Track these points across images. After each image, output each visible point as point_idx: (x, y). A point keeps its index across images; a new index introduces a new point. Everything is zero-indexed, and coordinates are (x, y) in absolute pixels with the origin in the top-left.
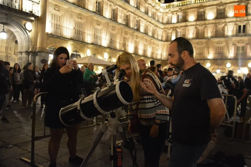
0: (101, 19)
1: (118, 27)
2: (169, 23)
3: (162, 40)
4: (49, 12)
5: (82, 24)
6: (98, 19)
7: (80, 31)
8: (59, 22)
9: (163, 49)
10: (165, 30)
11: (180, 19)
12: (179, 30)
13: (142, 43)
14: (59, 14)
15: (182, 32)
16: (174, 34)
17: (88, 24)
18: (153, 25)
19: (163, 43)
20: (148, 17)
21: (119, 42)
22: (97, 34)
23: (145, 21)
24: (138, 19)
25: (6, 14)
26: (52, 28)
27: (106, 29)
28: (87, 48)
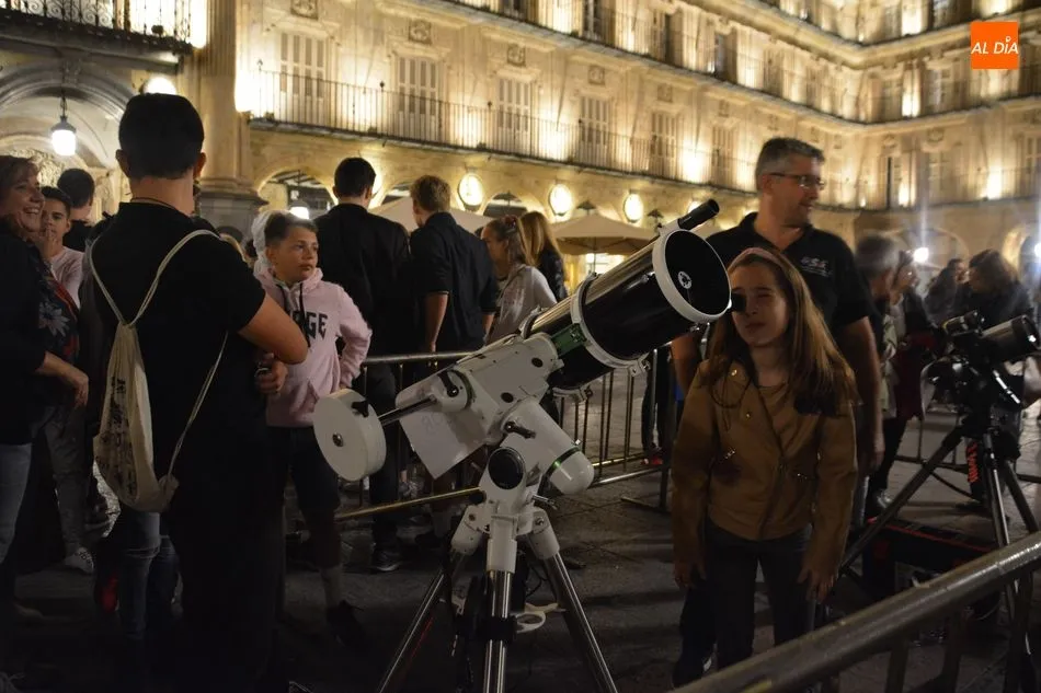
0: (527, 39)
1: (622, 71)
2: (889, 37)
3: (856, 121)
4: (269, 26)
5: (433, 67)
6: (511, 41)
7: (423, 99)
8: (320, 64)
9: (863, 159)
10: (871, 70)
11: (938, 13)
12: (935, 66)
13: (750, 137)
14: (314, 30)
15: (952, 73)
16: (912, 84)
17: (463, 62)
18: (806, 54)
19: (860, 130)
20: (776, 17)
21: (630, 135)
22: (514, 106)
23: (763, 36)
24: (726, 31)
25: (57, 53)
26: (283, 94)
27: (557, 80)
28: (461, 169)
